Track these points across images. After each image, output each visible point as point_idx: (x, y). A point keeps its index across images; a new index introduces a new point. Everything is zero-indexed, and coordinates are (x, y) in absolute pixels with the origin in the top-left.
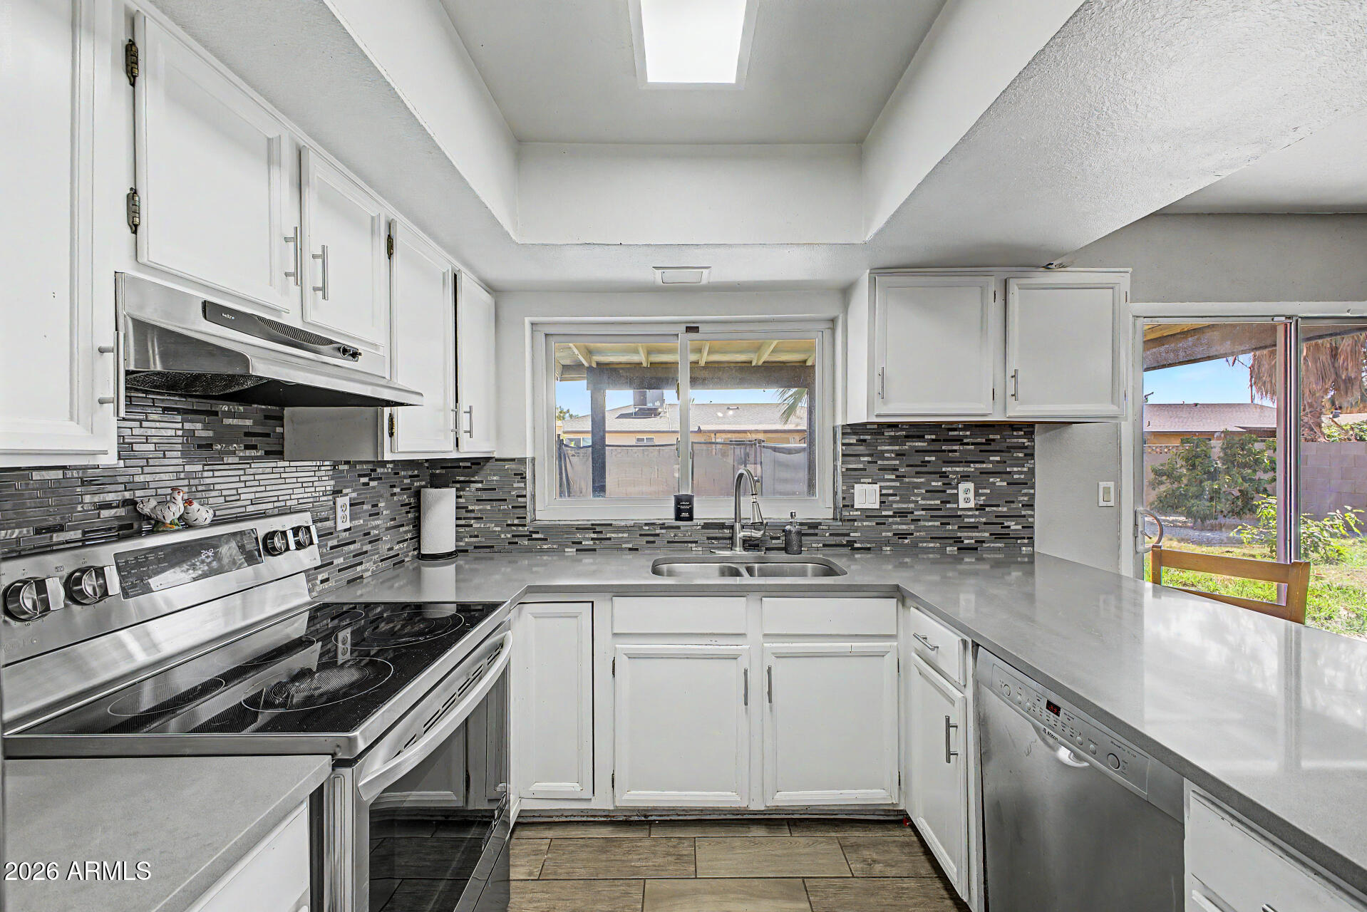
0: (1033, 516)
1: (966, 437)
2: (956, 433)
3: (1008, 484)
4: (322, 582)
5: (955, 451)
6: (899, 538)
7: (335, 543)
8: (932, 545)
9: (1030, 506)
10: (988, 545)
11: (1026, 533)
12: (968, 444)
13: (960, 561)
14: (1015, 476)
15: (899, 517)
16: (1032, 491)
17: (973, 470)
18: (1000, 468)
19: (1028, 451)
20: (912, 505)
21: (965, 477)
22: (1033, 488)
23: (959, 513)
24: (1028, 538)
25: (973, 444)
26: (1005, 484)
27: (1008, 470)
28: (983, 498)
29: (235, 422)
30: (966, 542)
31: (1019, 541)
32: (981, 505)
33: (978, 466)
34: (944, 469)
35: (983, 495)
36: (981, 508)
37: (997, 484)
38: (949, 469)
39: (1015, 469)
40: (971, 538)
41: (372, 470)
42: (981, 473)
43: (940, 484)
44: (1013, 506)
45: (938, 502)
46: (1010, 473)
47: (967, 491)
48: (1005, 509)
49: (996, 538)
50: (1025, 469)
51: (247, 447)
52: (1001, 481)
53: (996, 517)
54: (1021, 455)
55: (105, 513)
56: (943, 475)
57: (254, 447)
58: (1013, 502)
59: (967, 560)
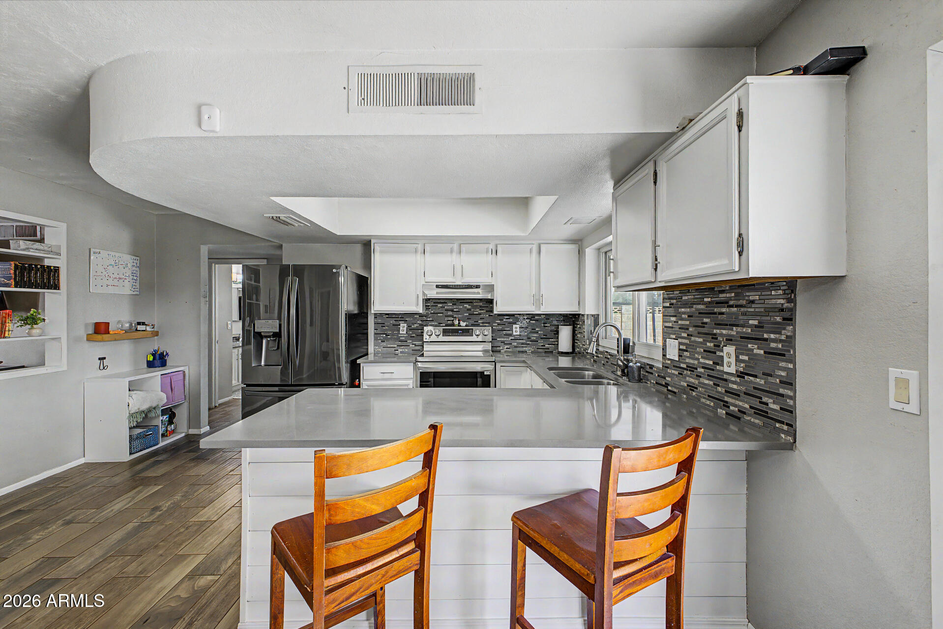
0: (793, 398)
1: (730, 299)
2: (724, 295)
3: (765, 352)
4: (507, 348)
5: (722, 313)
6: (690, 389)
7: (513, 338)
8: (708, 402)
9: (790, 383)
10: (748, 418)
11: (786, 417)
12: (732, 306)
13: (727, 426)
14: (773, 345)
15: (690, 371)
16: (791, 366)
17: (735, 333)
18: (757, 334)
19: (787, 315)
20: (696, 362)
21: (730, 340)
22: (793, 361)
23: (725, 376)
24: (787, 424)
25: (737, 306)
26: (762, 352)
27: (766, 336)
28: (742, 365)
29: (477, 304)
30: (732, 408)
31: (778, 425)
32: (741, 372)
33: (739, 329)
34: (715, 331)
35: (743, 361)
36: (741, 375)
37: (755, 351)
38: (718, 331)
39: (772, 336)
40: (735, 406)
41: (532, 317)
42: (741, 338)
43: (712, 344)
44: (770, 379)
45: (711, 363)
46: (766, 340)
47: (729, 355)
48: (762, 382)
49: (755, 413)
50: (783, 337)
51: (480, 310)
52: (758, 348)
53: (755, 388)
54: (778, 319)
55: (449, 322)
56: (714, 337)
57: (483, 310)
58: (771, 375)
59: (732, 427)
